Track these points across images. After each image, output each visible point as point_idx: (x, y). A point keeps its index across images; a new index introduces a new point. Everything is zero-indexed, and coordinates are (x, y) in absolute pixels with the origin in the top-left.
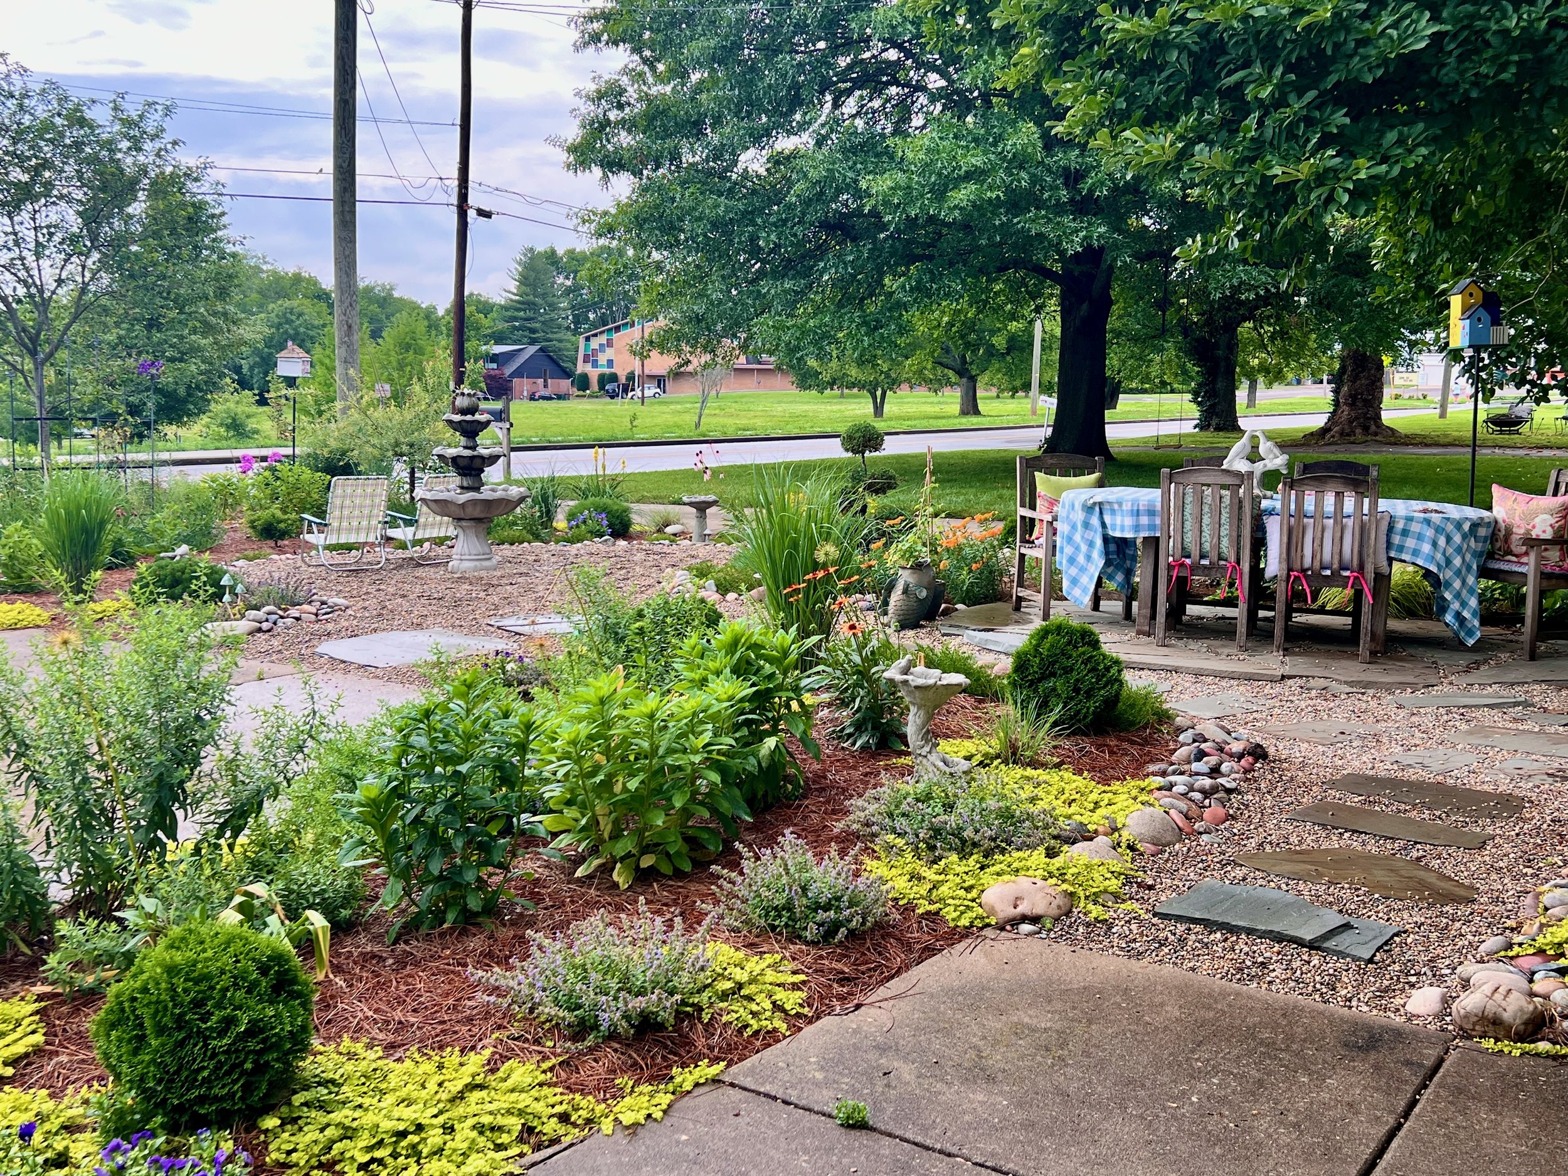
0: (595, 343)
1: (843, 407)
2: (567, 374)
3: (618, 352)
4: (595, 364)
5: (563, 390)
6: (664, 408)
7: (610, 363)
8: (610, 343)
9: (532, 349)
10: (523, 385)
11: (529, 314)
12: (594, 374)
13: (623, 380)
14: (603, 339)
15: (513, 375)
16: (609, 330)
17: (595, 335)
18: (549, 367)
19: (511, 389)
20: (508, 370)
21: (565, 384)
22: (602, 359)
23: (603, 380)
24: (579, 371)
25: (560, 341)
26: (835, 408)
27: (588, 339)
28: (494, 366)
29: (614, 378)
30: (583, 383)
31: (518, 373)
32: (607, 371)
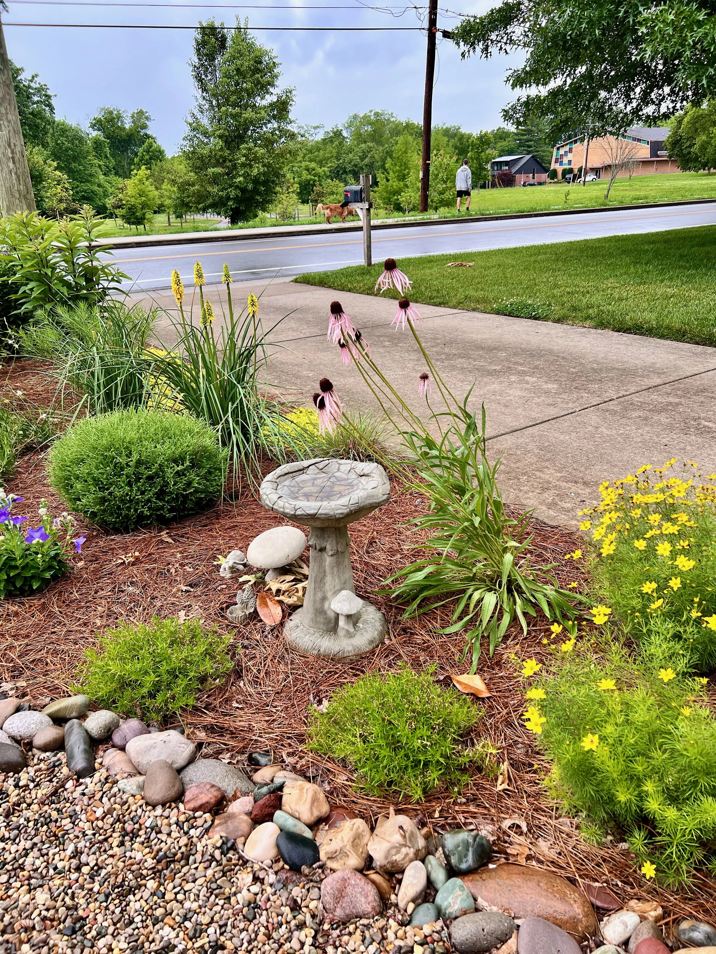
0: (562, 151)
1: (709, 181)
2: (546, 170)
3: (575, 156)
4: (561, 164)
5: (543, 180)
6: (596, 187)
7: (570, 162)
8: (571, 150)
9: (528, 157)
10: (521, 178)
11: (529, 137)
12: (559, 169)
13: (576, 171)
14: (567, 148)
15: (516, 173)
16: (571, 143)
17: (563, 146)
18: (536, 167)
19: (514, 181)
20: (514, 171)
21: (544, 177)
22: (565, 160)
23: (565, 172)
24: (552, 168)
25: (543, 151)
26: (703, 182)
27: (558, 149)
28: (507, 168)
29: (571, 171)
30: (553, 174)
31: (519, 172)
32: (567, 167)
